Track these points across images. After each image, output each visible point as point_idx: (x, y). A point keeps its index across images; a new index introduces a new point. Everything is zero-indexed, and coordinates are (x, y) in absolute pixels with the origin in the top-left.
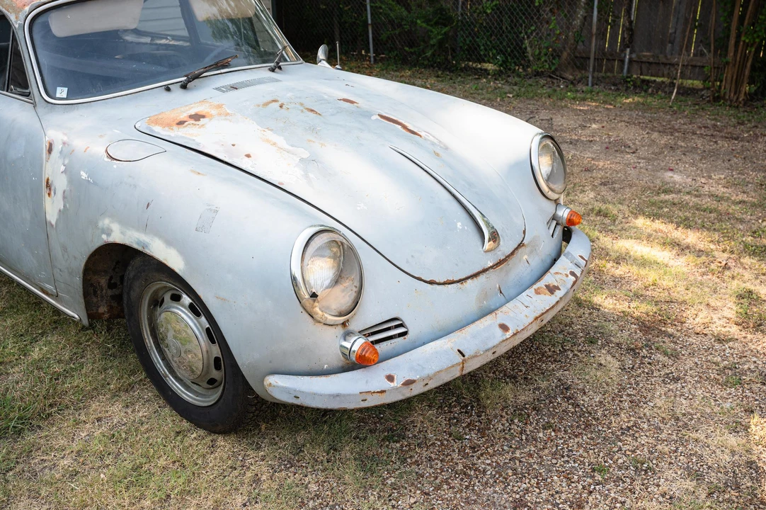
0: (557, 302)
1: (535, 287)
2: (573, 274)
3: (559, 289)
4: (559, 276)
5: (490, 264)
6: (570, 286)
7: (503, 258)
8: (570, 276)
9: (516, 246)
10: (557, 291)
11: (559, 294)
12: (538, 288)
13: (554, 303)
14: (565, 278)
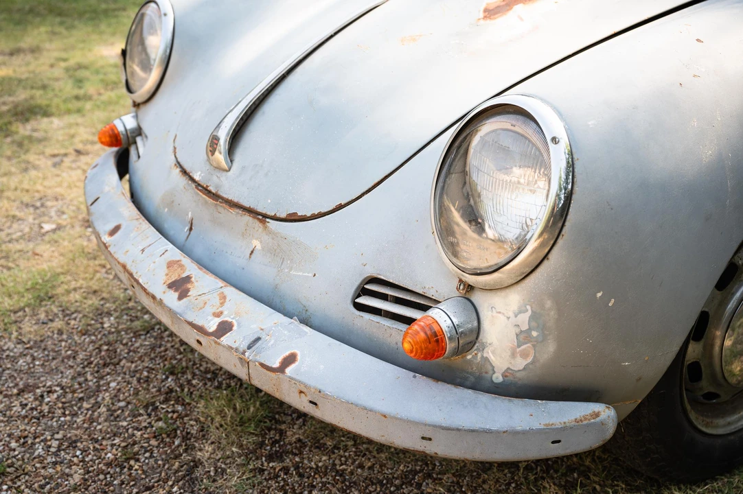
0: (154, 297)
1: (186, 261)
2: (225, 328)
3: (180, 298)
4: (217, 301)
5: (197, 177)
6: (190, 320)
7: (212, 189)
8: (218, 320)
9: (247, 204)
10: (176, 295)
11: (171, 298)
12: (182, 266)
13: (150, 290)
14: (210, 309)
